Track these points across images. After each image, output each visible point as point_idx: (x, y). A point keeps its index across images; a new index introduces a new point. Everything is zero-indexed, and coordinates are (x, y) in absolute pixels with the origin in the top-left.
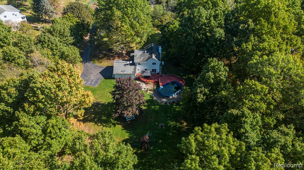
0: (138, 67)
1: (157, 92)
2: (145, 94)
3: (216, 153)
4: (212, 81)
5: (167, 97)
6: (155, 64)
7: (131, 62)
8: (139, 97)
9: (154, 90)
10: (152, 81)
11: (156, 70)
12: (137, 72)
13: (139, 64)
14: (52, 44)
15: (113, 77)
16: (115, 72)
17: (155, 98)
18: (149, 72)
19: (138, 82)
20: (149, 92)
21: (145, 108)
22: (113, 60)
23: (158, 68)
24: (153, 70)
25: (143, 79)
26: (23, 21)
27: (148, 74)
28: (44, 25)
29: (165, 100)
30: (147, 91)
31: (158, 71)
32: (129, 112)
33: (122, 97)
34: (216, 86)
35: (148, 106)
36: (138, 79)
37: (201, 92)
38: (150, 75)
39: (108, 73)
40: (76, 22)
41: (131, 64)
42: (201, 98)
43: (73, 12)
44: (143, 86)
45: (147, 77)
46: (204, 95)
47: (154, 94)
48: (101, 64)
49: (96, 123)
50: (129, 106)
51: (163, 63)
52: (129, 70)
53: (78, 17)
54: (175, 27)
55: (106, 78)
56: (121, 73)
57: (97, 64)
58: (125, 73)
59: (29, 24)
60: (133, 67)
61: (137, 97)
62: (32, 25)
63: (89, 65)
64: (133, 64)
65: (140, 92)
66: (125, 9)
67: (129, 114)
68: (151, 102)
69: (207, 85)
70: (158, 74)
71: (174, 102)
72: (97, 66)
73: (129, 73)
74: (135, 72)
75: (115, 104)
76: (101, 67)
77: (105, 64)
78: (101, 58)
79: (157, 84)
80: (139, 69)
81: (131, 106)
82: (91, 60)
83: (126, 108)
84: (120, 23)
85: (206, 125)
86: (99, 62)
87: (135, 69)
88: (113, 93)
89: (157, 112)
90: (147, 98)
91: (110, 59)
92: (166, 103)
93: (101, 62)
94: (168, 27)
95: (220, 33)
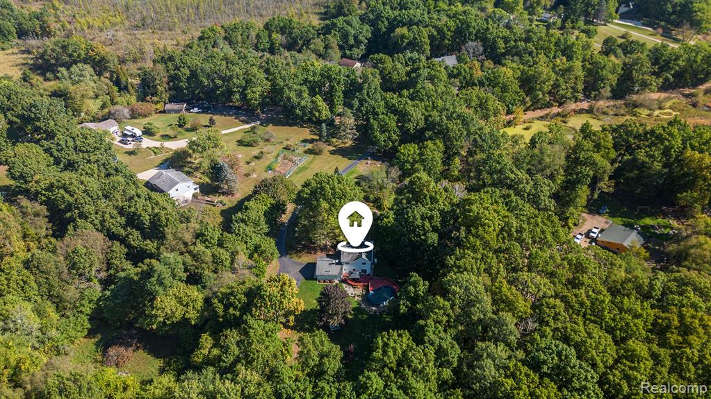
0: (345, 267)
1: (366, 298)
2: (352, 301)
3: (392, 348)
4: (413, 295)
5: (377, 305)
6: (365, 264)
7: (337, 261)
8: (346, 305)
9: (363, 296)
10: (361, 284)
11: (366, 270)
12: (344, 272)
13: (346, 264)
14: (247, 236)
15: (315, 277)
16: (318, 272)
17: (363, 306)
18: (358, 273)
19: (344, 285)
20: (356, 298)
21: (351, 317)
22: (315, 253)
23: (368, 268)
24: (363, 270)
25: (350, 282)
26: (196, 193)
27: (357, 276)
28: (222, 198)
29: (374, 308)
30: (354, 297)
31: (368, 272)
32: (335, 320)
33: (328, 304)
34: (415, 300)
35: (355, 315)
36: (344, 281)
37: (404, 304)
38: (358, 277)
39: (309, 272)
40: (271, 204)
41: (336, 264)
42: (403, 309)
43: (266, 191)
44: (350, 291)
45: (354, 280)
46: (406, 307)
47: (363, 300)
48: (301, 259)
49: (298, 331)
50: (335, 314)
51: (376, 260)
52: (335, 270)
53: (273, 197)
54: (389, 222)
55: (307, 279)
56: (326, 274)
57: (295, 259)
58: (330, 274)
59: (203, 197)
60: (340, 266)
61: (343, 305)
62: (207, 198)
63: (286, 259)
64: (340, 263)
65: (346, 300)
66: (333, 200)
67: (335, 322)
68: (358, 310)
69: (409, 298)
70: (369, 275)
71: (384, 311)
72: (295, 262)
73: (334, 274)
74: (341, 273)
75: (318, 310)
76: (301, 264)
77: (306, 259)
78: (300, 251)
79: (366, 288)
80: (346, 269)
81: (337, 314)
82: (288, 254)
83: (331, 316)
84: (326, 215)
85: (391, 330)
86: (297, 256)
87: (342, 269)
88: (319, 300)
89: (364, 322)
90: (355, 305)
91: (311, 253)
92: (375, 312)
93: (300, 257)
94: (382, 220)
95: (433, 238)
